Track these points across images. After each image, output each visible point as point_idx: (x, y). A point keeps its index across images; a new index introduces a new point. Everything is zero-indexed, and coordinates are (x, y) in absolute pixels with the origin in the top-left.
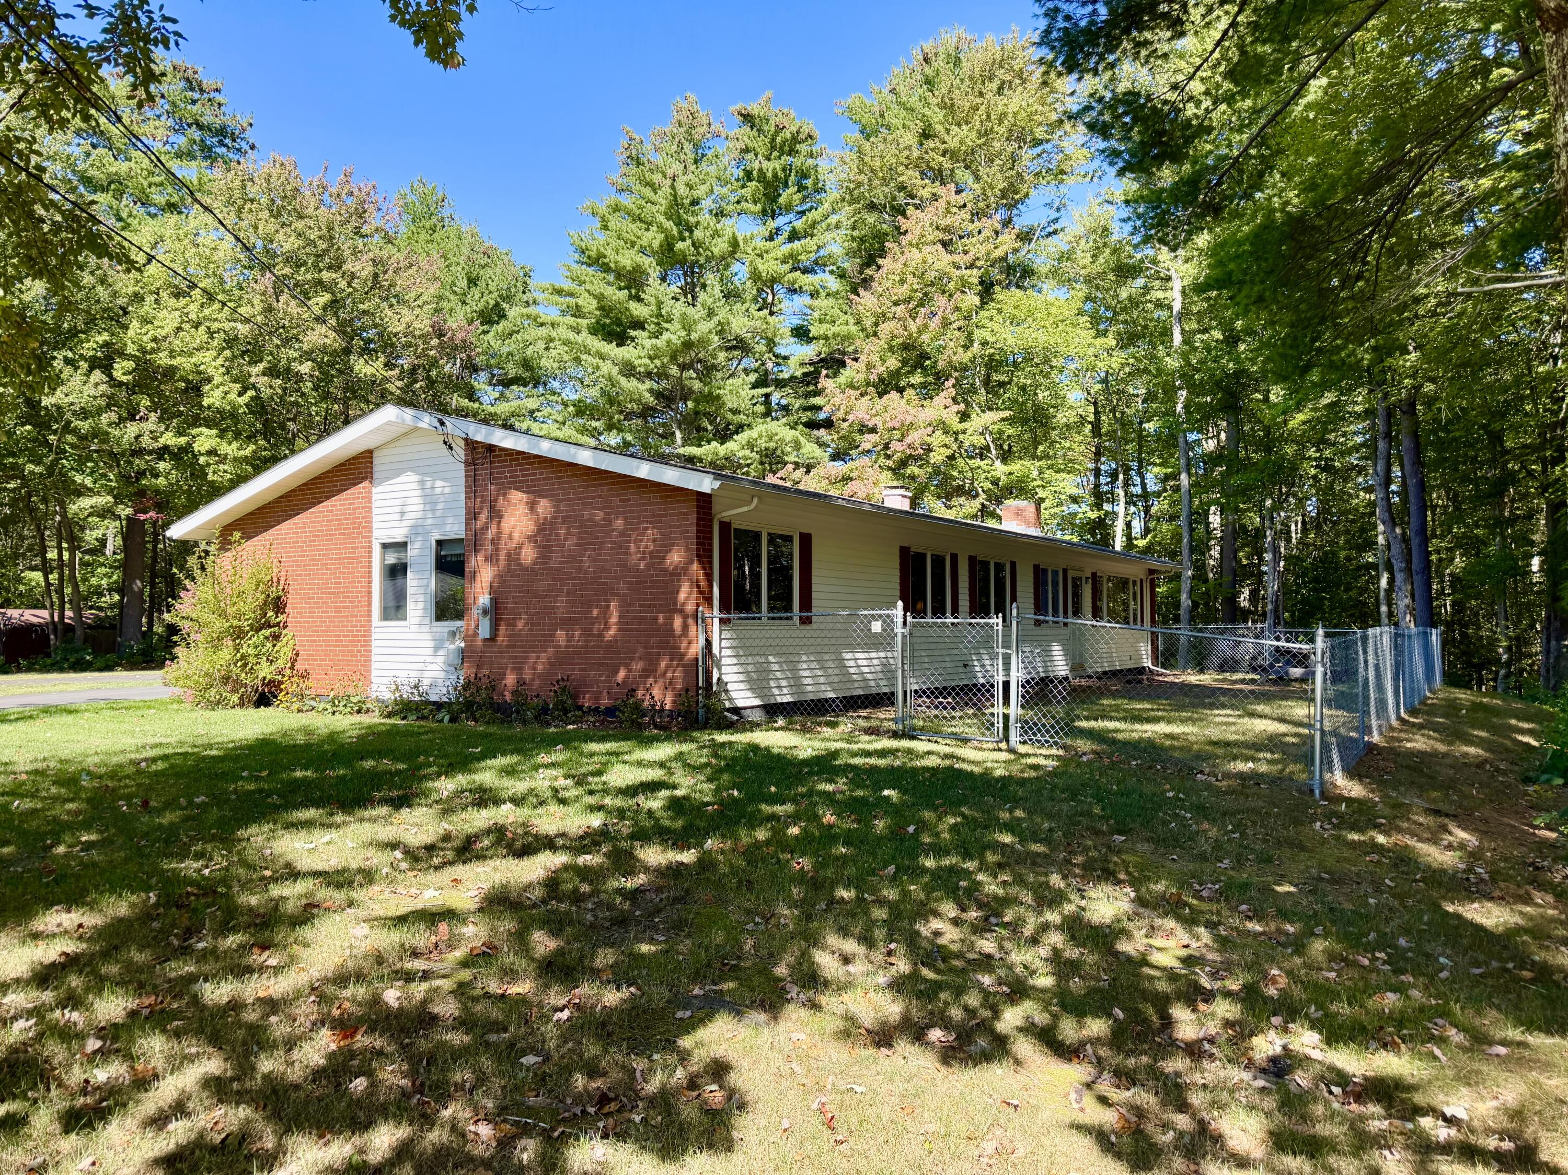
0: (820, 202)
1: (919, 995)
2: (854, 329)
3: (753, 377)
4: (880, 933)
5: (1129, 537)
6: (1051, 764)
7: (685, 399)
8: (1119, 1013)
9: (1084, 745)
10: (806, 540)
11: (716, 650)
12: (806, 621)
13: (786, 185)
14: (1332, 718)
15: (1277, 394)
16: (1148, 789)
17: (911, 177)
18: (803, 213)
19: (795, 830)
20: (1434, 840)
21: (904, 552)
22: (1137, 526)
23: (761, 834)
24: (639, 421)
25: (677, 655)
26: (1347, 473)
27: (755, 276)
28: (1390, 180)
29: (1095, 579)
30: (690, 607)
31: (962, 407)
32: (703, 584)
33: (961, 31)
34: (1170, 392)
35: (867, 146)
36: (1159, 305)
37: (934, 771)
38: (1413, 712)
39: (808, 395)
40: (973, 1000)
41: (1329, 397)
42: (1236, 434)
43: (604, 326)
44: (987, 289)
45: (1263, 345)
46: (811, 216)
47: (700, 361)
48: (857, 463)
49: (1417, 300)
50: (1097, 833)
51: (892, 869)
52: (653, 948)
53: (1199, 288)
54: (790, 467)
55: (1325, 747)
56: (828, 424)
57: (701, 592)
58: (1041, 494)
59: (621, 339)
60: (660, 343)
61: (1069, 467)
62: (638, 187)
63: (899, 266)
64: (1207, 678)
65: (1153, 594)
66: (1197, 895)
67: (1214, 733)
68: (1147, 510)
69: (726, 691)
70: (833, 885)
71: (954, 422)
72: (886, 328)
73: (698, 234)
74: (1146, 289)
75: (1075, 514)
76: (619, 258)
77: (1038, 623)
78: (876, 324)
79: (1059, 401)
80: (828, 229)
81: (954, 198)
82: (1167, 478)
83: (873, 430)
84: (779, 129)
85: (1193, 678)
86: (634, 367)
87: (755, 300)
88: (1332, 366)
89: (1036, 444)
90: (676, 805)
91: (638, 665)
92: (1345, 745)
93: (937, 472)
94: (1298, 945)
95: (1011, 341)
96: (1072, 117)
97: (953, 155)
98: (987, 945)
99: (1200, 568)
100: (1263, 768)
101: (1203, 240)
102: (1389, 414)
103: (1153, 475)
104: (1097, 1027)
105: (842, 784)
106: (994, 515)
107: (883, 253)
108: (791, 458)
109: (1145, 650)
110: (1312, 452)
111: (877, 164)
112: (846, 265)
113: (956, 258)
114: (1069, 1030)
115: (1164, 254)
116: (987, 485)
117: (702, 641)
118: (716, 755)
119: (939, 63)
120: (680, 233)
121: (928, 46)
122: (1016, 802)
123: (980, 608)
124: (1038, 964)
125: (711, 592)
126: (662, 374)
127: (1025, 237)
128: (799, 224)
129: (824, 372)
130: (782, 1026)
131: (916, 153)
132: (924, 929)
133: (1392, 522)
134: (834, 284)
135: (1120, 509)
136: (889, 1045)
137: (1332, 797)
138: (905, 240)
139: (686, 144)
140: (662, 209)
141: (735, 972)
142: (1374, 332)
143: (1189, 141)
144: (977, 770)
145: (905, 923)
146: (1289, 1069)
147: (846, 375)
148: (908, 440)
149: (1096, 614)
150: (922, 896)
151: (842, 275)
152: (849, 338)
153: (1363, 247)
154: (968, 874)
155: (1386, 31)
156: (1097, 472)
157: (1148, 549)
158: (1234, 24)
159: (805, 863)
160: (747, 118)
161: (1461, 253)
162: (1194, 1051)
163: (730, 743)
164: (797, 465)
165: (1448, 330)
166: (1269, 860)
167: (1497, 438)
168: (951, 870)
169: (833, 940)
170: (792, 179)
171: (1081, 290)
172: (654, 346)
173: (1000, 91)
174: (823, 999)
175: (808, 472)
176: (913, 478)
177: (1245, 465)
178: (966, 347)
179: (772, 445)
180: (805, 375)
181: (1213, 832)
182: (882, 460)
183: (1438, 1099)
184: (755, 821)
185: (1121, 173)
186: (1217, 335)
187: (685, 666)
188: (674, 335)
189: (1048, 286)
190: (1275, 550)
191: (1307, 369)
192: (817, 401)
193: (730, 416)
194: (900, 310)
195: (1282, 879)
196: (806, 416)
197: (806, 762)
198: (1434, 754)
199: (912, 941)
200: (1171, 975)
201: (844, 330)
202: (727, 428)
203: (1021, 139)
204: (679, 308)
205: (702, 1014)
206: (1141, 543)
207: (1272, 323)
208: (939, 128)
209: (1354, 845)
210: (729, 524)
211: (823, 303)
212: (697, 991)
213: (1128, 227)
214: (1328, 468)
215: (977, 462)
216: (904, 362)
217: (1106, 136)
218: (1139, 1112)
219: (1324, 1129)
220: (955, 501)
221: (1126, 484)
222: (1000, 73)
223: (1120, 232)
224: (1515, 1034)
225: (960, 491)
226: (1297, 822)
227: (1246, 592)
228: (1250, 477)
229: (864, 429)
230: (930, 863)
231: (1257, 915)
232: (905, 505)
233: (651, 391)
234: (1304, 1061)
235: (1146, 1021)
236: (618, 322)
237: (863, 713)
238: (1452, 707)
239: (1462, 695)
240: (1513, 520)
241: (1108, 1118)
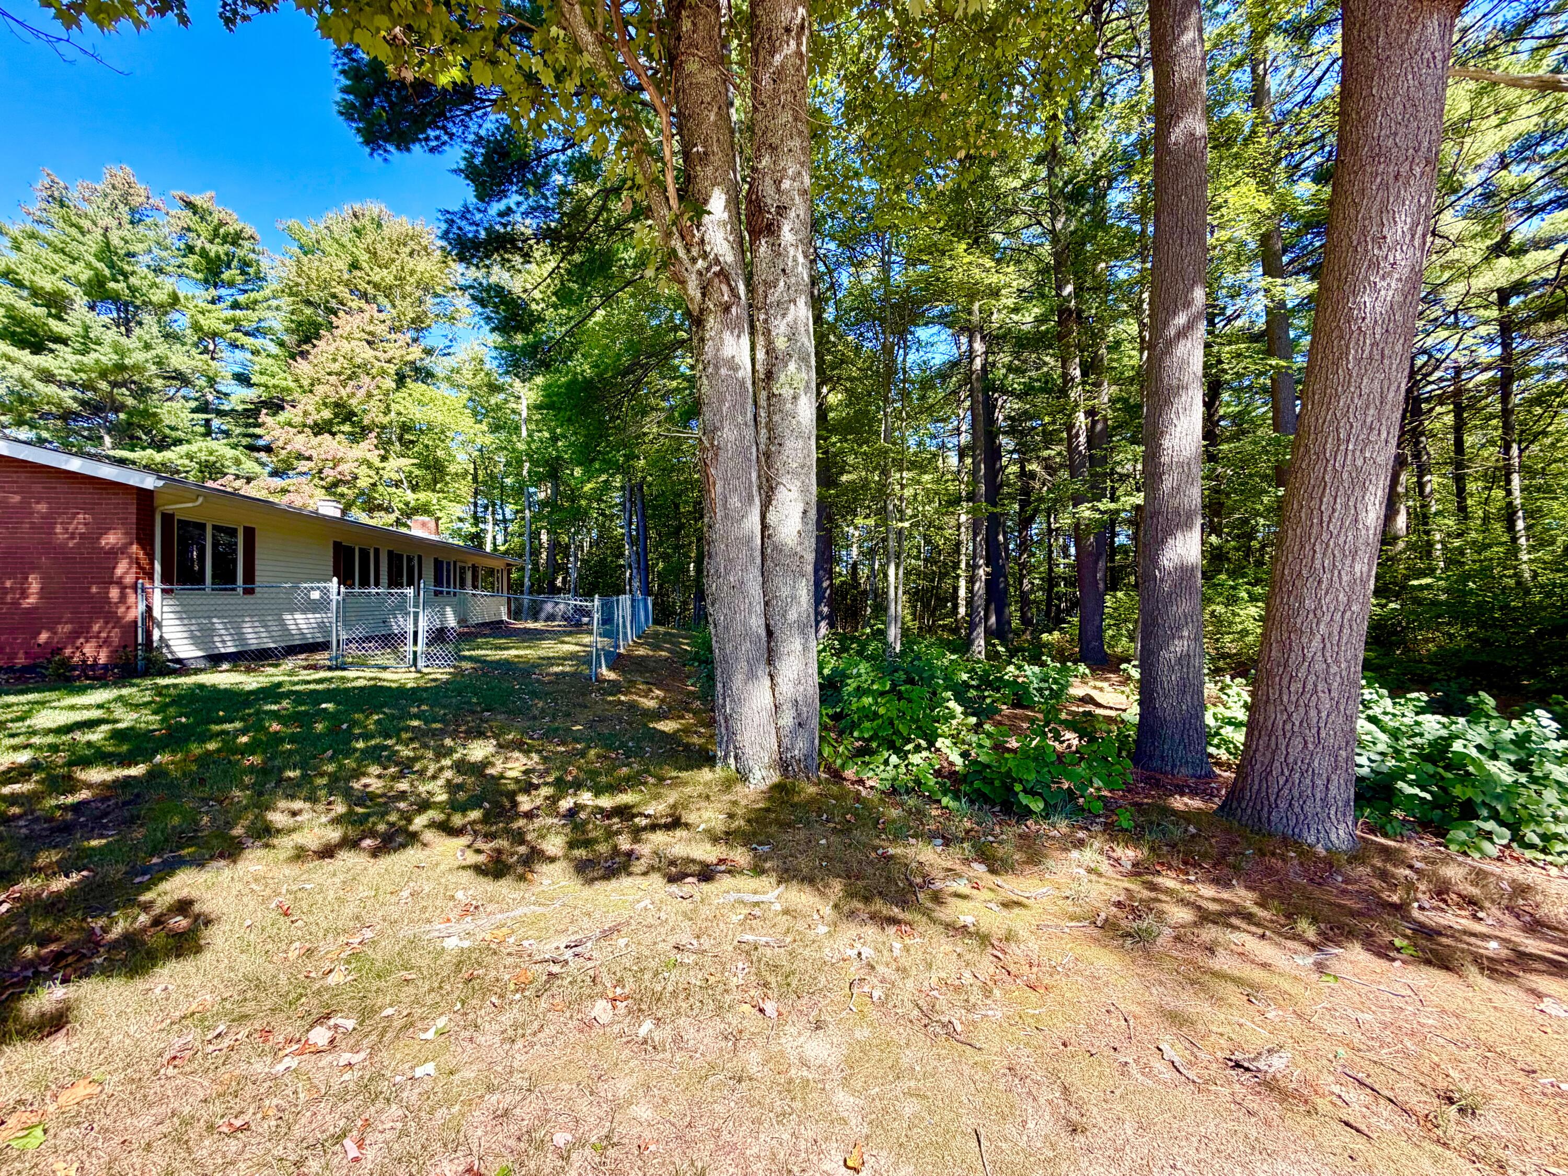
0: (261, 287)
1: (353, 823)
2: (293, 385)
3: (193, 404)
4: (322, 793)
5: (495, 544)
6: (445, 677)
7: (116, 411)
8: (486, 805)
9: (466, 665)
10: (250, 533)
11: (156, 613)
12: (249, 591)
13: (229, 266)
14: (603, 642)
15: (578, 472)
16: (505, 685)
17: (342, 291)
18: (246, 291)
19: (244, 739)
20: (646, 696)
21: (337, 546)
22: (500, 539)
23: (212, 746)
24: (59, 422)
25: (111, 618)
26: (611, 518)
27: (197, 327)
28: (633, 372)
29: (475, 568)
30: (129, 579)
31: (382, 452)
32: (144, 562)
33: (383, 206)
34: (520, 463)
35: (305, 260)
36: (514, 411)
37: (362, 689)
38: (639, 637)
39: (248, 425)
40: (393, 818)
41: (604, 477)
42: (556, 492)
43: (14, 334)
44: (401, 380)
45: (571, 445)
46: (253, 295)
47: (134, 382)
48: (294, 481)
49: (645, 434)
50: (473, 712)
51: (330, 753)
52: (104, 841)
53: (538, 407)
54: (232, 477)
55: (598, 656)
56: (268, 449)
57: (139, 566)
58: (439, 514)
59: (37, 349)
60: (89, 359)
61: (457, 499)
62: (61, 224)
63: (332, 349)
64: (539, 625)
65: (509, 579)
66: (531, 738)
67: (542, 653)
68: (506, 529)
69: (168, 646)
70: (281, 770)
71: (377, 462)
72: (320, 390)
73: (133, 280)
74: (506, 401)
75: (460, 529)
76: (36, 279)
77: (437, 593)
78: (312, 385)
79: (452, 459)
80: (269, 308)
81: (376, 314)
82: (517, 512)
83: (309, 459)
84: (221, 224)
85: (531, 625)
86: (54, 375)
87: (196, 345)
88: (604, 460)
89: (436, 483)
90: (118, 736)
91: (64, 629)
92: (608, 654)
93: (362, 493)
94: (583, 754)
95: (418, 416)
96: (463, 289)
97: (376, 286)
98: (403, 786)
99: (536, 565)
100: (568, 669)
101: (539, 380)
102: (632, 490)
103: (509, 510)
104: (475, 815)
105: (285, 703)
106: (405, 525)
107: (318, 337)
108: (233, 470)
109: (504, 610)
110: (595, 505)
111: (314, 274)
112: (285, 338)
113: (378, 354)
114: (457, 820)
115: (517, 383)
116: (401, 505)
117: (142, 607)
118: (160, 694)
119: (366, 221)
120: (113, 275)
121: (357, 207)
122: (421, 701)
123: (394, 582)
124: (437, 790)
125: (153, 568)
126: (85, 387)
127: (429, 352)
128: (242, 299)
129: (264, 411)
130: (241, 865)
131: (346, 276)
132: (356, 785)
133: (632, 544)
134: (274, 349)
135: (489, 527)
136: (331, 857)
137: (600, 680)
138: (337, 332)
139: (121, 206)
140: (93, 250)
141: (191, 841)
142: (625, 447)
143: (532, 323)
144: (394, 685)
145: (342, 784)
146: (577, 813)
147: (283, 417)
148: (339, 469)
149: (475, 587)
150: (354, 765)
151: (282, 344)
152: (288, 390)
153: (620, 403)
154: (386, 748)
155: (633, 296)
156: (476, 505)
157: (506, 552)
158: (558, 267)
159: (255, 760)
160: (190, 205)
161: (663, 416)
162: (529, 815)
163: (175, 686)
164: (237, 477)
165: (658, 451)
166: (569, 715)
167: (677, 506)
168: (375, 747)
169: (282, 804)
170: (235, 263)
171: (466, 394)
172: (78, 362)
173: (411, 254)
174: (275, 841)
175: (248, 482)
176: (342, 495)
177: (561, 508)
178: (385, 414)
179: (212, 459)
180: (245, 410)
181: (540, 704)
182: (316, 481)
183: (642, 809)
184: (204, 738)
185: (493, 330)
186: (547, 435)
187: (122, 627)
188: (105, 356)
189: (444, 386)
190: (576, 556)
191: (593, 460)
192: (257, 431)
193: (167, 431)
194: (333, 379)
195: (576, 723)
196: (245, 441)
197: (251, 692)
198: (648, 656)
199: (348, 794)
200: (517, 781)
201: (284, 384)
202: (163, 440)
203: (426, 290)
204: (111, 335)
205: (161, 875)
206: (502, 548)
207: (575, 433)
208: (365, 265)
209: (610, 703)
210: (173, 515)
211: (262, 360)
212: (155, 860)
213: (496, 363)
214: (603, 515)
215: (394, 489)
216: (336, 415)
217: (484, 306)
218: (499, 851)
219: (592, 835)
220: (376, 514)
221: (493, 513)
222: (411, 243)
223: (491, 365)
224: (674, 774)
225: (380, 508)
226: (583, 694)
227: (560, 579)
228: (563, 515)
229: (300, 457)
230: (360, 745)
231: (563, 743)
232: (338, 514)
233: (75, 398)
234: (583, 807)
235: (502, 806)
236: (35, 334)
237: (303, 656)
238: (656, 635)
239: (661, 629)
240: (683, 546)
241: (481, 858)
